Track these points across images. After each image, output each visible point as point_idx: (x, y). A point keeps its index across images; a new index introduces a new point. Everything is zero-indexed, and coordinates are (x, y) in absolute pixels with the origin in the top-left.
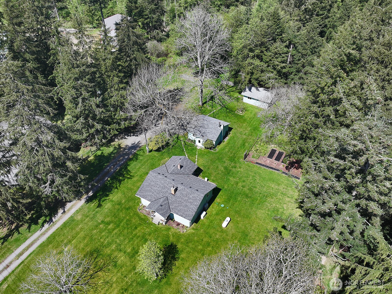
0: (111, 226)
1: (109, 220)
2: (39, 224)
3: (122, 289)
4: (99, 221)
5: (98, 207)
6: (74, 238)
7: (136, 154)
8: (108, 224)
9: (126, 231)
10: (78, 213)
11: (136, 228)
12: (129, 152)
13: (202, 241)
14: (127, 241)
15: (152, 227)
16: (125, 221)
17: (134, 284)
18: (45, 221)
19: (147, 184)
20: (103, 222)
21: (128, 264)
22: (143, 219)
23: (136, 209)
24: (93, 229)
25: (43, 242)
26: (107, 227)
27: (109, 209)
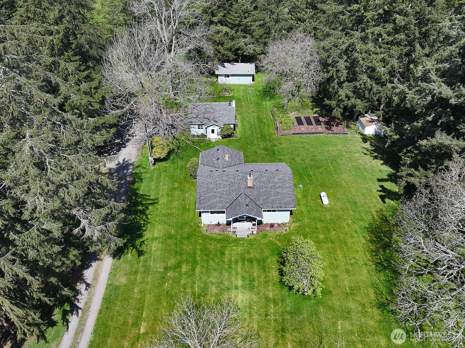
0: (184, 268)
1: (175, 262)
2: (57, 323)
3: (278, 332)
4: (162, 270)
5: (139, 256)
6: (140, 309)
7: (133, 173)
8: (178, 266)
9: (212, 263)
10: (115, 275)
11: (223, 254)
12: (121, 174)
13: (317, 229)
14: (226, 275)
15: (242, 242)
16: (199, 253)
17: (288, 317)
18: (65, 314)
19: (205, 189)
20: (166, 269)
21: (255, 298)
22: (221, 239)
23: (200, 232)
24: (160, 285)
25: (91, 341)
26: (180, 271)
27: (162, 250)
